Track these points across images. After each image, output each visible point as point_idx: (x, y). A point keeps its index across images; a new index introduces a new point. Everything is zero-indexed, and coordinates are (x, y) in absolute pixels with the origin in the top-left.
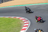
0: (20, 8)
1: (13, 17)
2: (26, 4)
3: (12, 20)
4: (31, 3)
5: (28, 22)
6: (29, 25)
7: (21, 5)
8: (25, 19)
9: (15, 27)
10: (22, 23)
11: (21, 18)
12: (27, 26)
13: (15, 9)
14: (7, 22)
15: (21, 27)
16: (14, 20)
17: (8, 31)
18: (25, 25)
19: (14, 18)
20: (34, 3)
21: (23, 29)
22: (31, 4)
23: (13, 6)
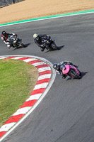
0: (23, 30)
3: (2, 67)
4: (54, 12)
5: (49, 69)
6: (52, 76)
8: (38, 61)
9: (11, 85)
10: (30, 71)
11: (28, 58)
12: (47, 82)
15: (30, 84)
16: (7, 66)
18: (41, 78)
19: (7, 60)
20: (62, 13)
21: (35, 89)
22: (55, 14)
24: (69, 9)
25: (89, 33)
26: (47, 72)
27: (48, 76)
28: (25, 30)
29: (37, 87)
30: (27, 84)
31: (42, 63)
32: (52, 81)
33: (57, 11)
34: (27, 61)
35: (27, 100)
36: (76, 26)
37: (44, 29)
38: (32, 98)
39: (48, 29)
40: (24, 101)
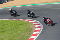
2: (37, 3)
4: (44, 2)
6: (41, 29)
7: (31, 4)
9: (23, 31)
11: (31, 20)
13: (24, 9)
14: (14, 25)
16: (22, 23)
17: (15, 36)
18: (36, 29)
19: (23, 21)
24: (50, 1)
25: (58, 12)
26: (39, 27)
27: (39, 29)
28: (31, 8)
29: (34, 33)
30: (30, 31)
31: (37, 23)
32: (41, 31)
33: (45, 2)
34: (31, 22)
35: (30, 38)
36: (53, 9)
37: (39, 9)
38: (32, 37)
39: (41, 9)
40: (28, 38)
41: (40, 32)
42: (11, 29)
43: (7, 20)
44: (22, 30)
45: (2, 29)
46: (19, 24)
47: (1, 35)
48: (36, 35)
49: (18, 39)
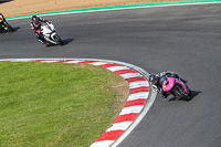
0: (109, 21)
1: (76, 61)
3: (73, 75)
5: (146, 84)
6: (150, 96)
7: (115, 5)
8: (131, 71)
9: (86, 105)
11: (114, 65)
12: (142, 104)
13: (89, 23)
14: (50, 81)
15: (114, 106)
16: (82, 75)
17: (55, 123)
18: (132, 97)
19: (83, 66)
21: (122, 114)
23: (77, 8)
26: (143, 89)
27: (144, 95)
28: (114, 21)
29: (126, 111)
30: (110, 106)
32: (150, 104)
34: (113, 69)
35: (109, 130)
36: (194, 22)
37: (144, 22)
38: (116, 127)
40: (104, 131)
41: (147, 109)
42: (38, 97)
43: (27, 63)
44: (81, 98)
45: (6, 94)
46: (69, 77)
47: (3, 116)
48: (131, 117)
49: (65, 131)
